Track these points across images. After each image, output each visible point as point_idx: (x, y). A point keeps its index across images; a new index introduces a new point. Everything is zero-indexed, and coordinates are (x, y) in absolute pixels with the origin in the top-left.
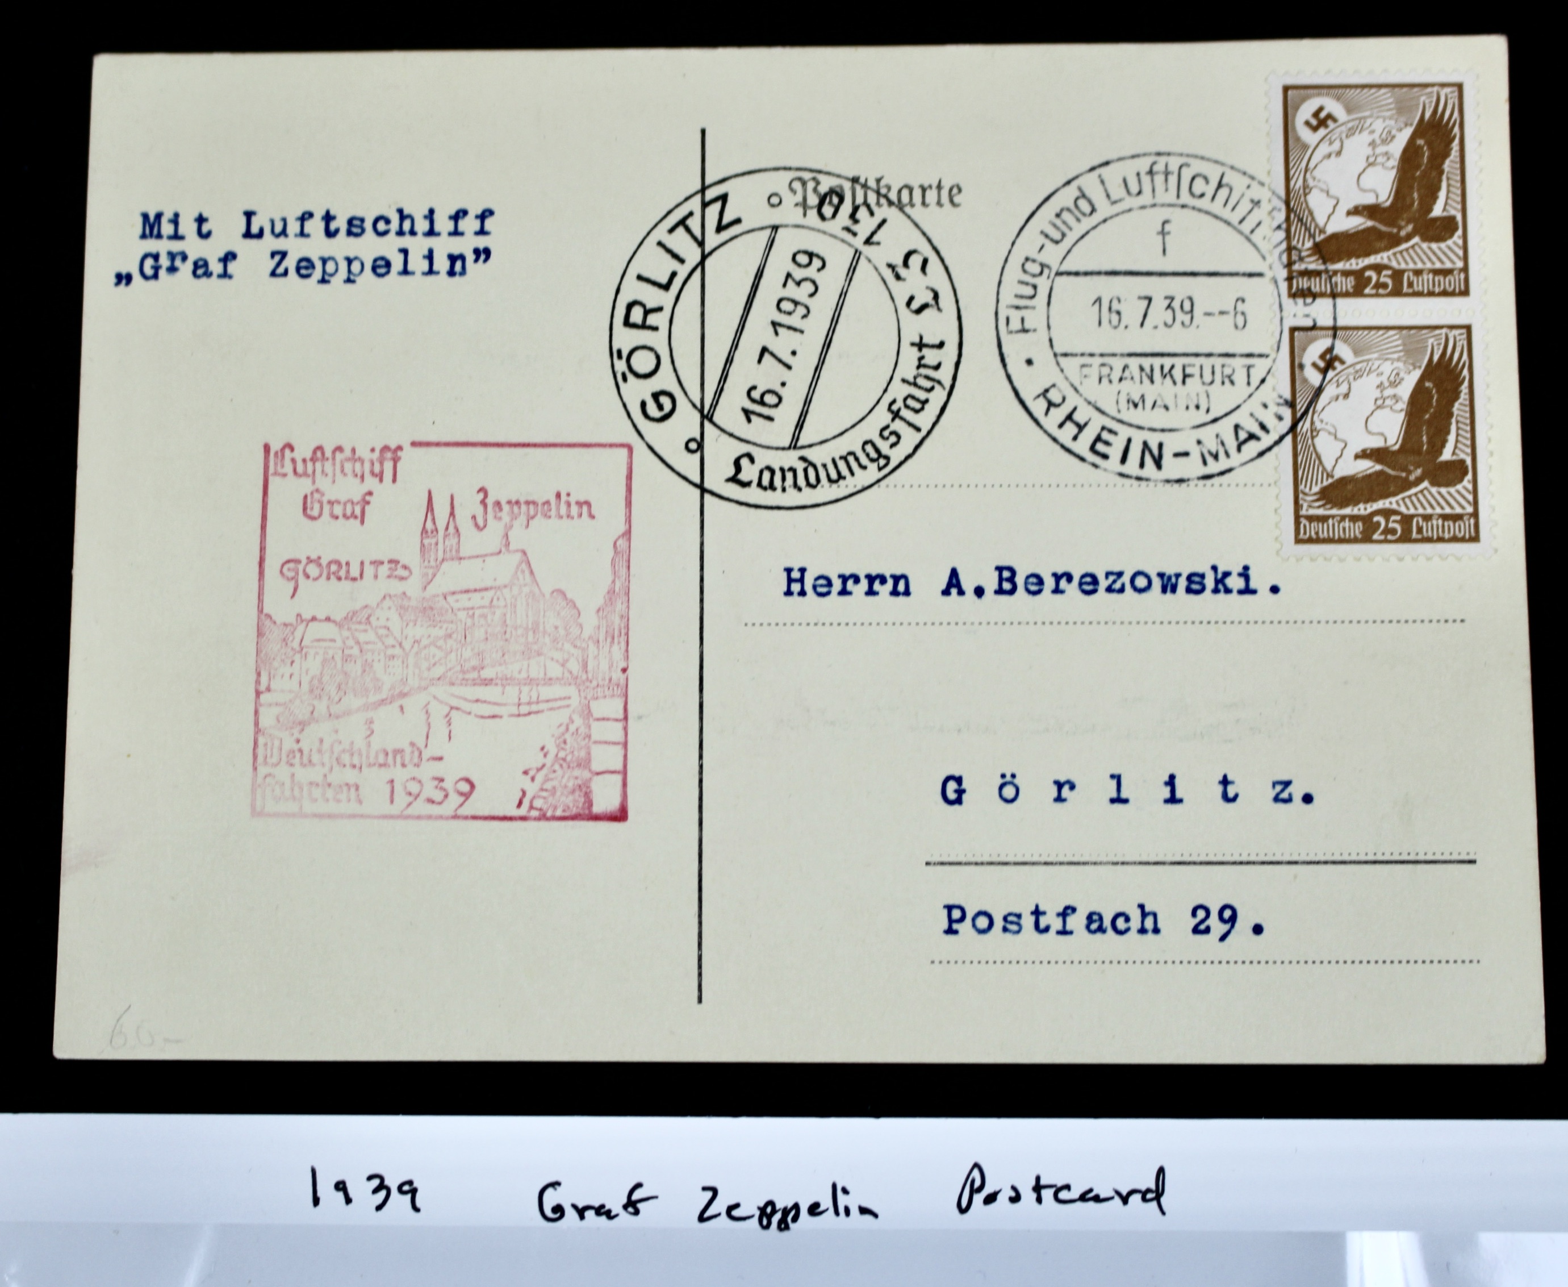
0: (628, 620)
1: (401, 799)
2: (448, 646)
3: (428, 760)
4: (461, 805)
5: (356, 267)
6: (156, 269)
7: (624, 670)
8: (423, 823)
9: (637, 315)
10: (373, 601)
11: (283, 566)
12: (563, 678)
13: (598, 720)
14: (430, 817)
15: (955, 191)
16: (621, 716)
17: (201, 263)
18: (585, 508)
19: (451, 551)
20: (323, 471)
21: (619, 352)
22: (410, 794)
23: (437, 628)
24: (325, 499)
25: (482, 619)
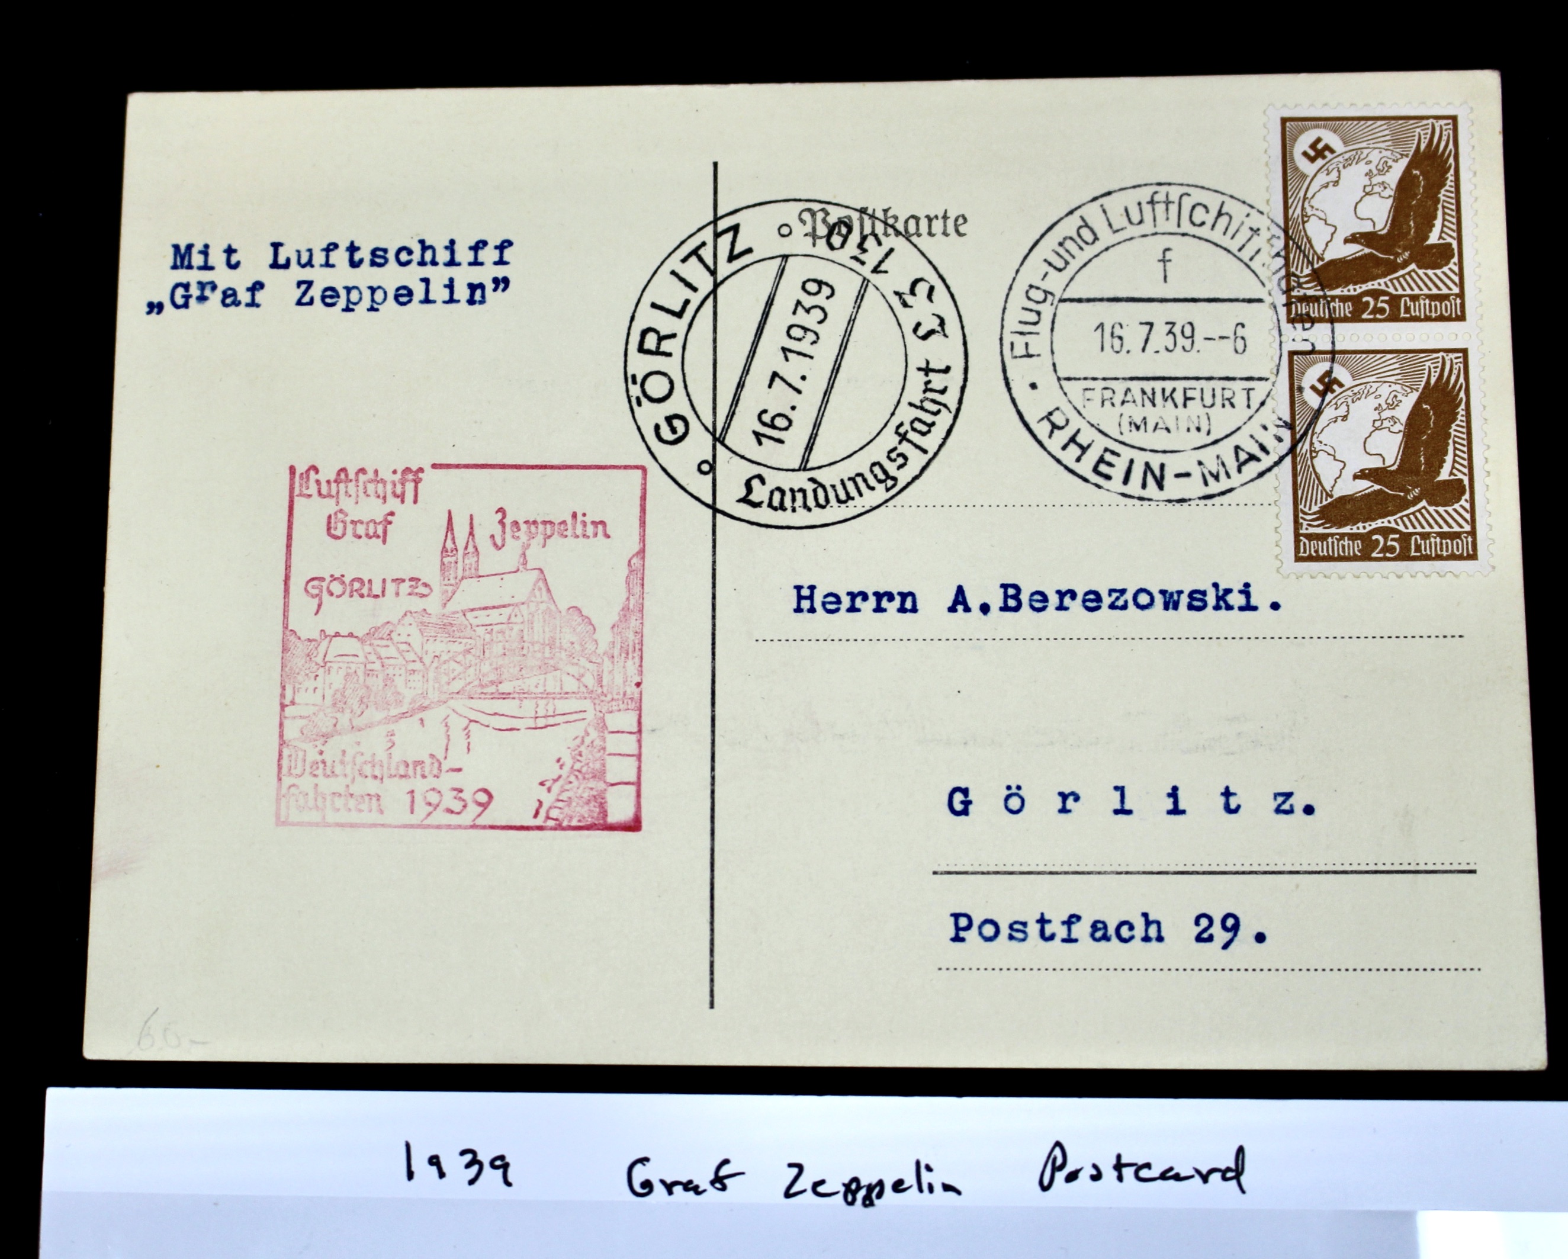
0: (642, 636)
1: (421, 809)
2: (467, 662)
3: (447, 771)
4: (479, 815)
5: (379, 296)
6: (187, 298)
7: (638, 685)
8: (442, 832)
9: (651, 342)
10: (394, 617)
11: (308, 582)
12: (578, 693)
13: (613, 732)
14: (449, 827)
15: (961, 221)
16: (635, 729)
17: (230, 292)
18: (600, 528)
19: (470, 569)
20: (346, 492)
21: (634, 377)
22: (430, 804)
23: (456, 643)
24: (348, 519)
25: (500, 635)
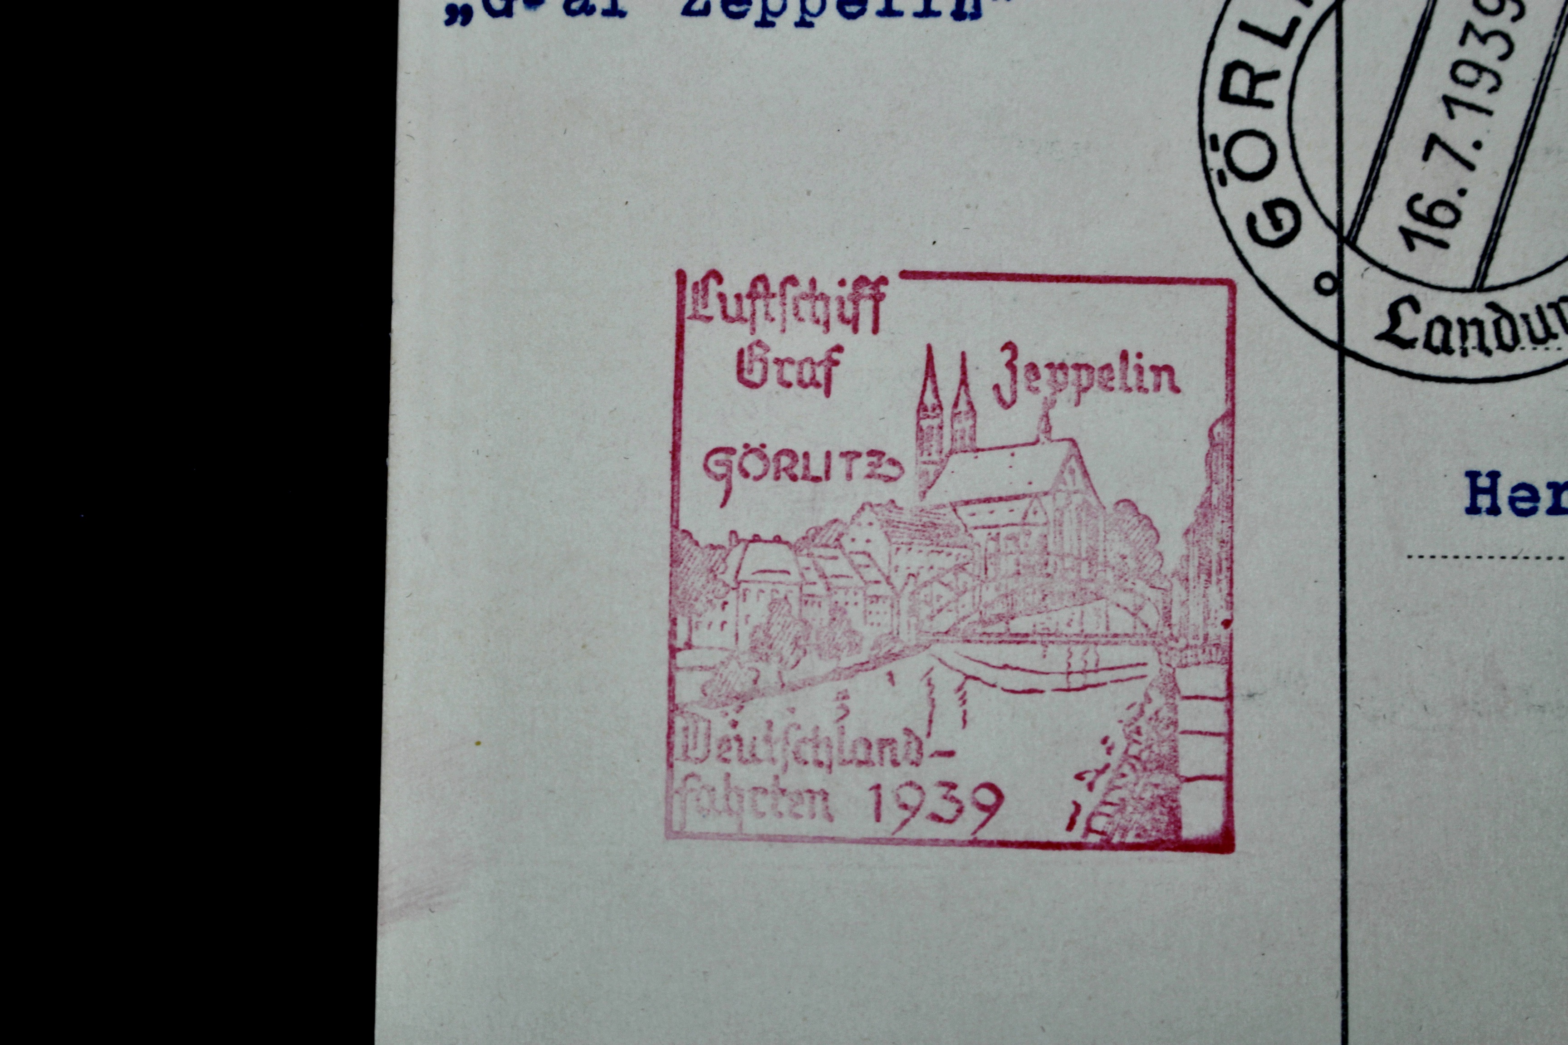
0: (1232, 548)
1: (892, 815)
2: (960, 584)
3: (932, 756)
4: (983, 825)
5: (813, 3)
6: (510, 1)
7: (1227, 623)
8: (924, 850)
9: (1240, 84)
10: (845, 512)
11: (709, 455)
12: (1134, 635)
13: (1188, 698)
14: (935, 842)
16: (1222, 694)
18: (1165, 376)
19: (962, 438)
20: (767, 314)
21: (1214, 138)
22: (905, 807)
23: (943, 555)
24: (770, 356)
25: (1010, 543)
